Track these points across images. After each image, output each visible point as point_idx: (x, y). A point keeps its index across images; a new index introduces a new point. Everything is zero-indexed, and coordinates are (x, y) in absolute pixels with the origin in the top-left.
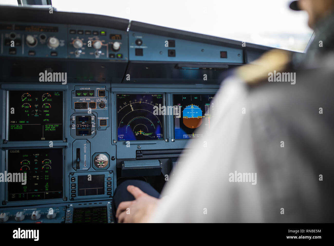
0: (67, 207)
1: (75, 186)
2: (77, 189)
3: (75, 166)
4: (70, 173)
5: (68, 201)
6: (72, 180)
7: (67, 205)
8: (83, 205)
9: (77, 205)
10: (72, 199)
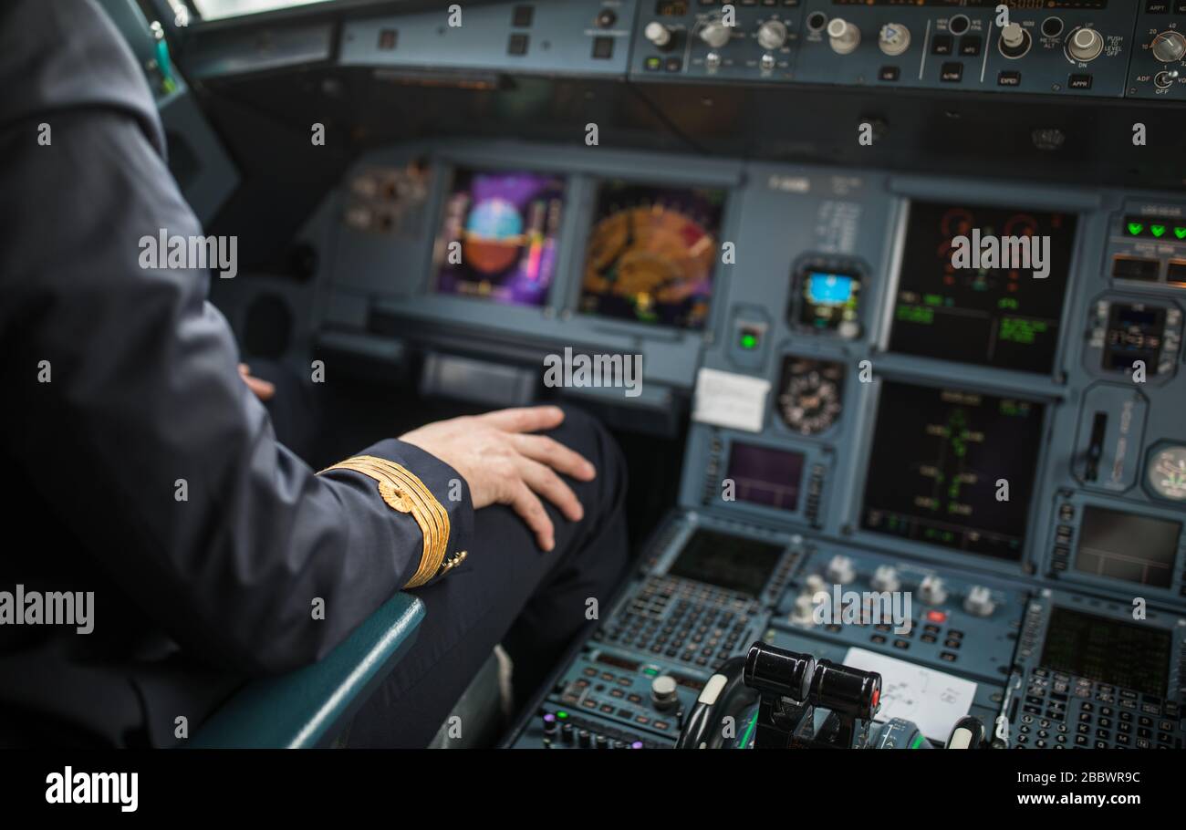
0: (1031, 596)
1: (1069, 535)
2: (1074, 545)
3: (1081, 469)
4: (1061, 491)
5: (1039, 577)
6: (1062, 512)
7: (1034, 589)
8: (1085, 605)
9: (1067, 601)
10: (1053, 575)
